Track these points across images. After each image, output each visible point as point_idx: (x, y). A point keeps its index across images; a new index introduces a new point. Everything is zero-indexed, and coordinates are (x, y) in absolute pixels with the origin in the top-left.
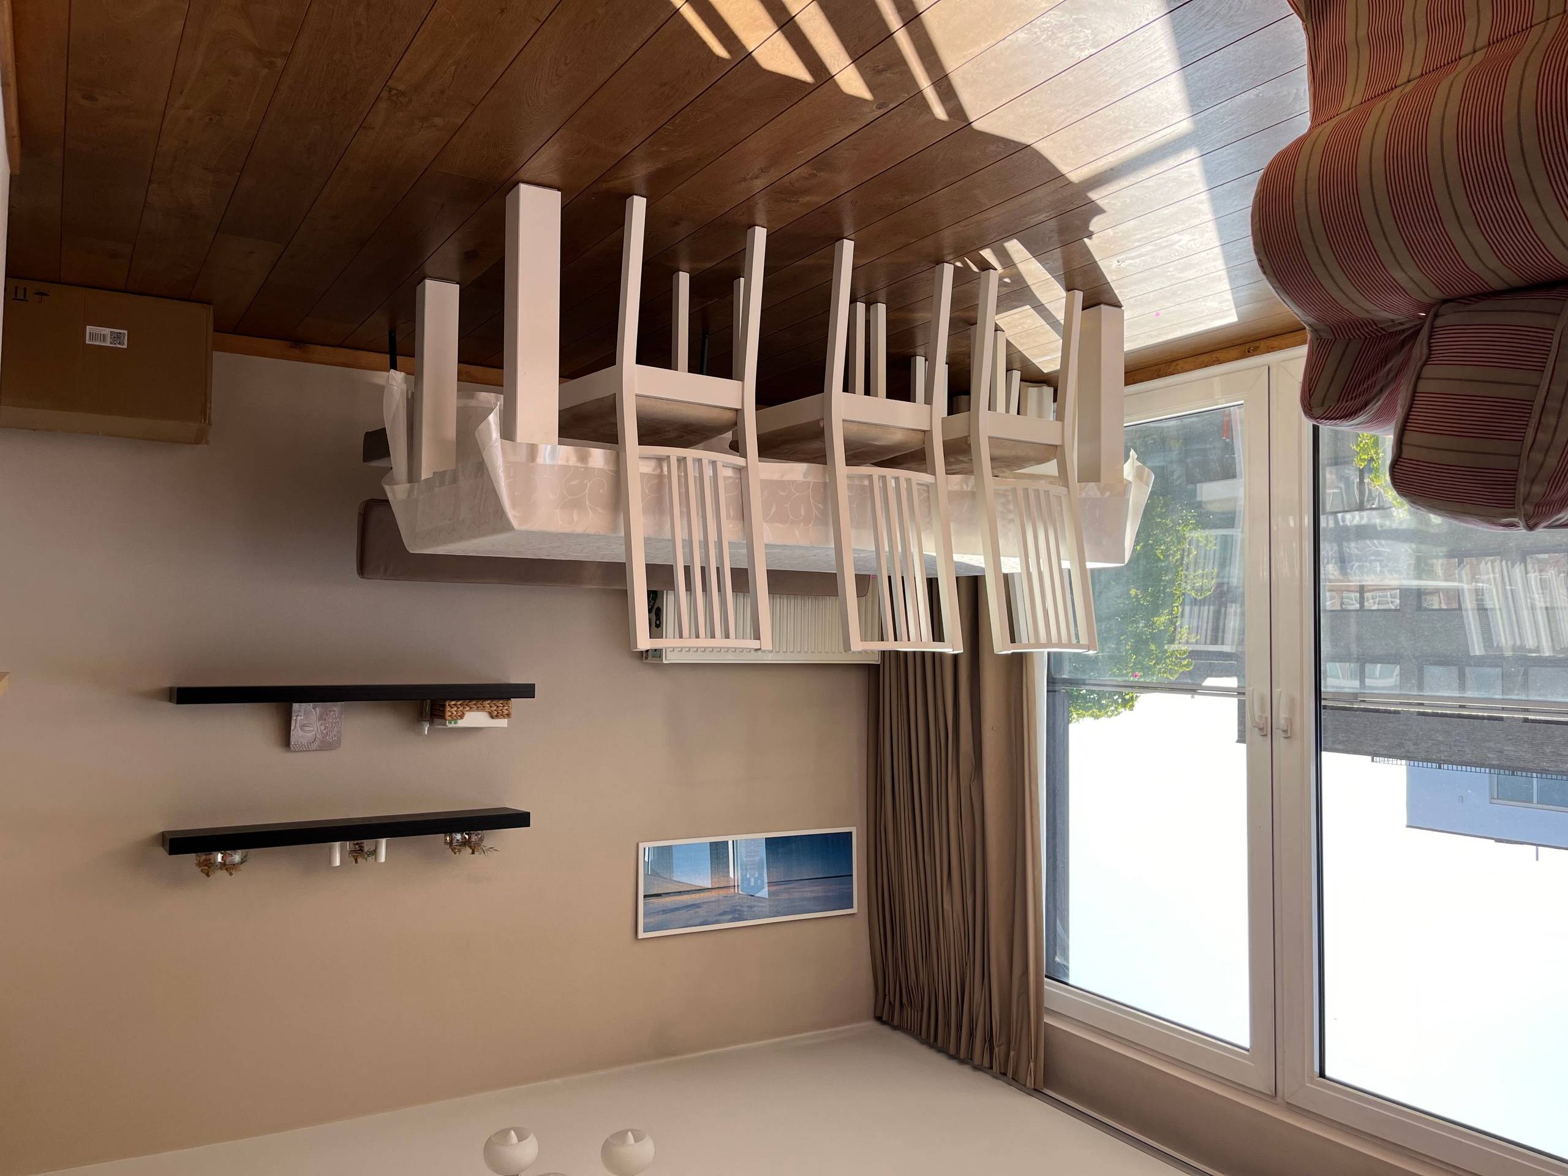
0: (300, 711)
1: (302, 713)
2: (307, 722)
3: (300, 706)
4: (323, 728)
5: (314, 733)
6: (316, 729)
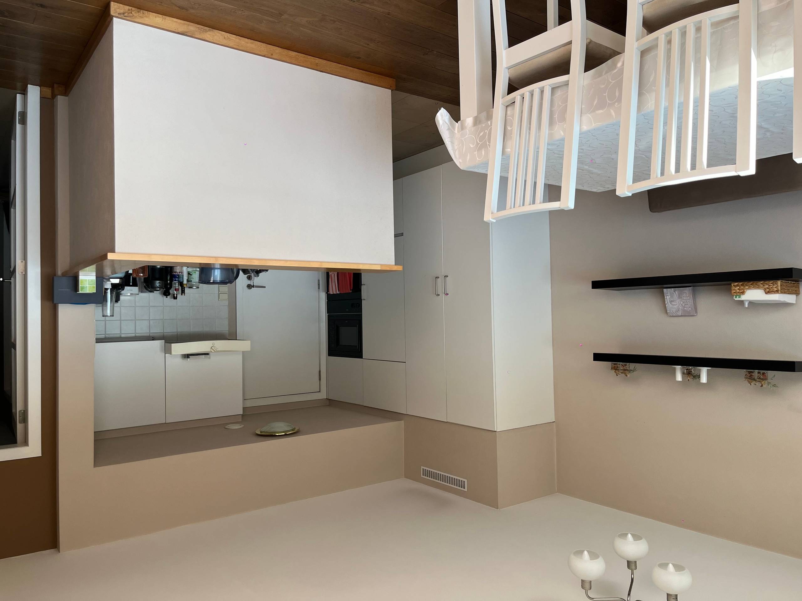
0: (667, 293)
1: (669, 294)
2: (673, 300)
3: (667, 290)
4: (682, 303)
5: (677, 305)
6: (678, 303)
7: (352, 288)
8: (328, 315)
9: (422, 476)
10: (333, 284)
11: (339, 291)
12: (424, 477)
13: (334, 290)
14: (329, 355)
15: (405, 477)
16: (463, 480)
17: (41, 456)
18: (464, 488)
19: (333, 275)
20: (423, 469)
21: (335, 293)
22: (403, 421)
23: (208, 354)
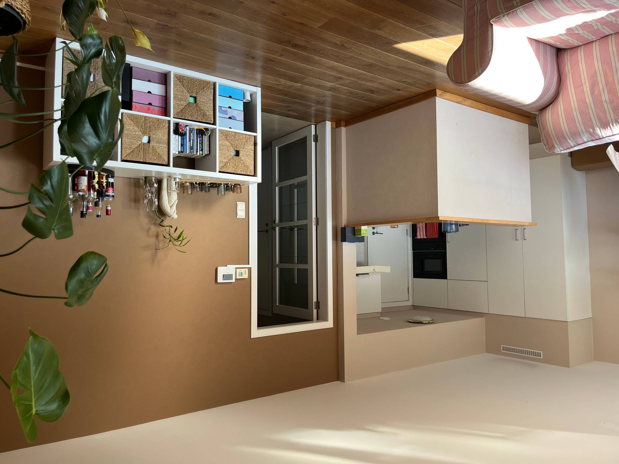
7: (438, 235)
8: (413, 252)
9: (502, 351)
10: (421, 232)
11: (426, 237)
12: (504, 351)
13: (421, 235)
14: (414, 277)
15: (486, 352)
16: (539, 352)
17: (333, 327)
18: (540, 357)
19: (421, 227)
20: (503, 347)
21: (422, 237)
22: (484, 318)
23: (368, 274)
